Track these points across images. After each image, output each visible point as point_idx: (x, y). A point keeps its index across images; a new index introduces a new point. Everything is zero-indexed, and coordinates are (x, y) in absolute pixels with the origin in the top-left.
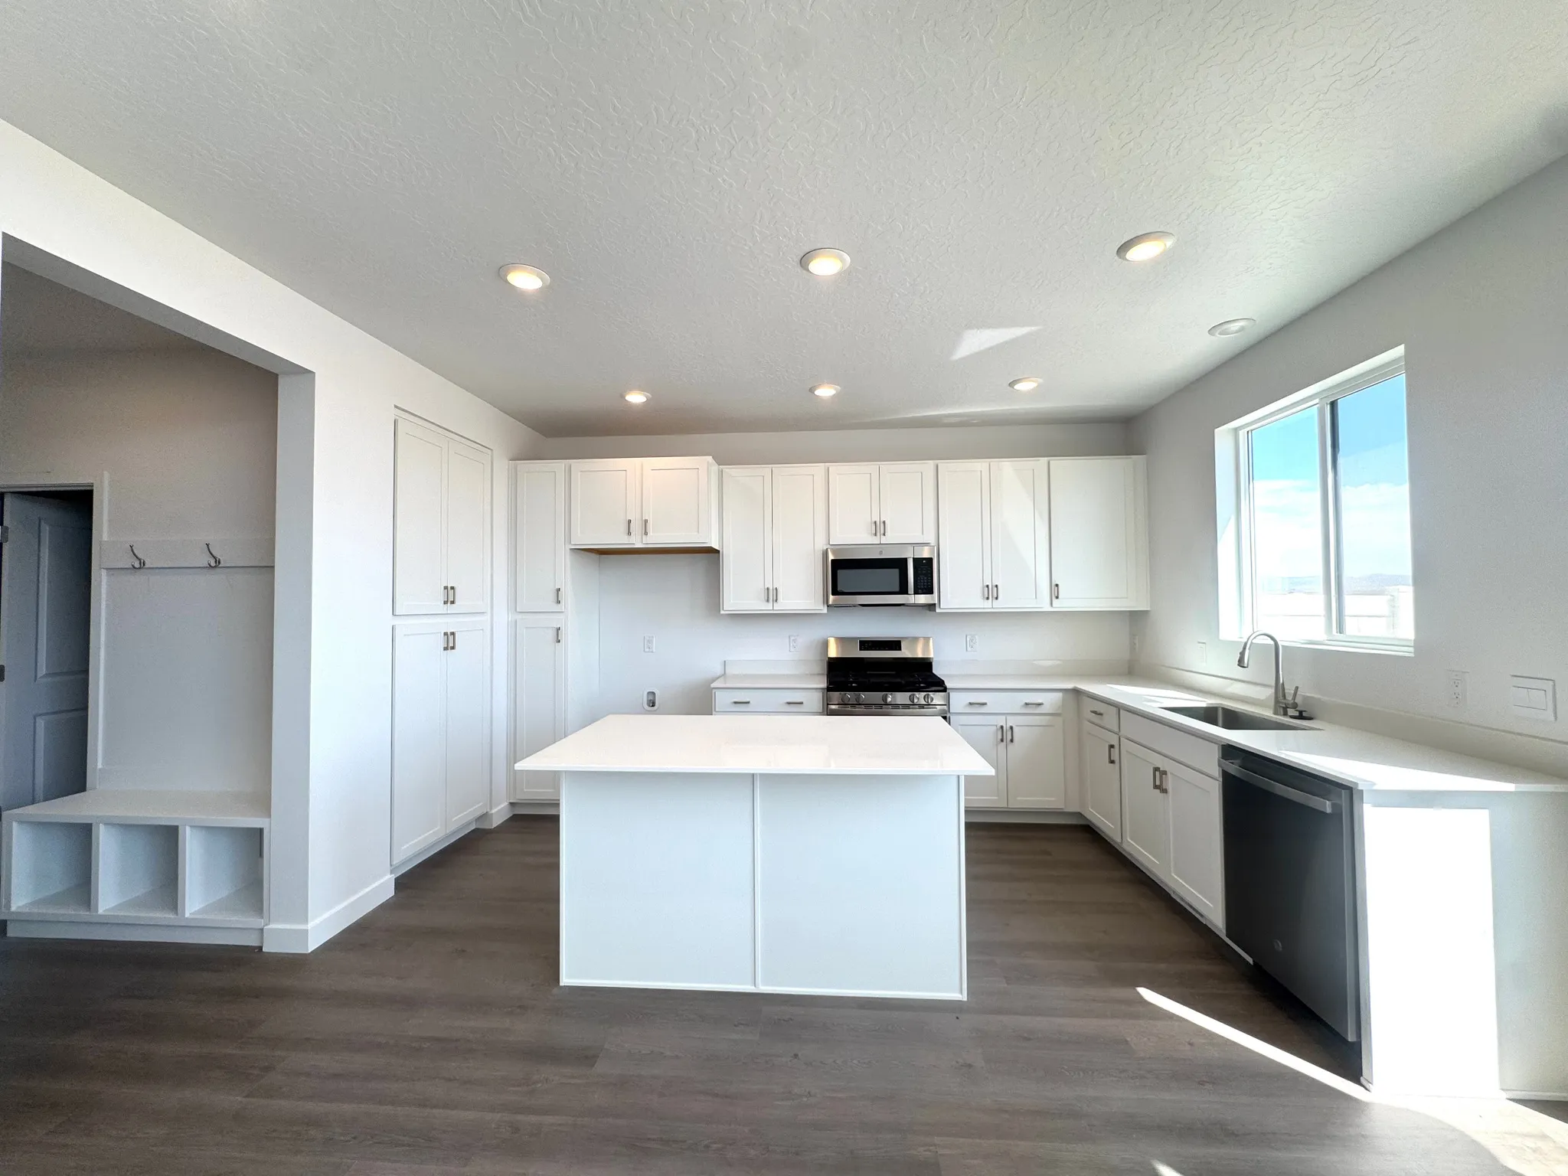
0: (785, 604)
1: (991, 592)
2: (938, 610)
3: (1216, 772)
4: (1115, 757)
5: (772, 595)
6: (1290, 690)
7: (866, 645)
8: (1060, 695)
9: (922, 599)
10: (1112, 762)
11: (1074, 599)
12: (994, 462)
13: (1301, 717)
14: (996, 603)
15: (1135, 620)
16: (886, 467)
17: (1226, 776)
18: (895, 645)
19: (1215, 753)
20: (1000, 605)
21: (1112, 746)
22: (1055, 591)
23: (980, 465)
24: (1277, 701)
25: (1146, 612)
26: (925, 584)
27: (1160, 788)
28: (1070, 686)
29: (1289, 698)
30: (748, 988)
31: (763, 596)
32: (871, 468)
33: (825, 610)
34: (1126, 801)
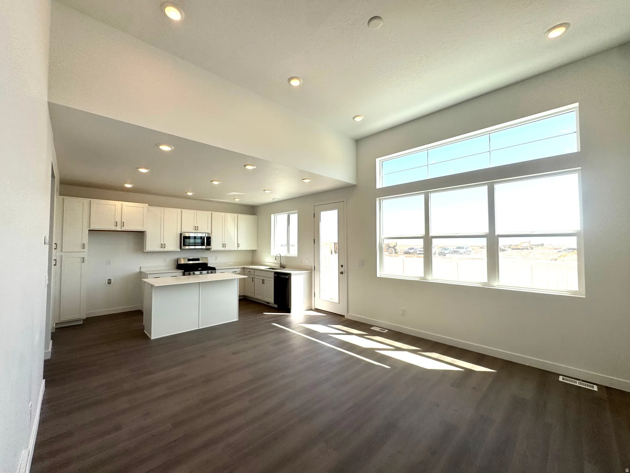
0: (167, 249)
1: (224, 245)
2: (211, 250)
3: (273, 277)
4: (253, 280)
5: (163, 246)
6: (282, 263)
7: (189, 260)
8: (240, 269)
9: (208, 247)
10: (253, 281)
11: (243, 247)
12: (226, 214)
13: (284, 268)
14: (226, 248)
15: (253, 252)
16: (199, 212)
17: (275, 277)
18: (198, 260)
19: (273, 273)
20: (226, 249)
21: (253, 278)
22: (238, 245)
23: (223, 214)
24: (280, 266)
25: (256, 250)
26: (209, 243)
27: (263, 283)
28: (243, 267)
29: (282, 265)
30: (198, 328)
31: (160, 246)
32: (194, 211)
33: (179, 250)
34: (255, 288)
